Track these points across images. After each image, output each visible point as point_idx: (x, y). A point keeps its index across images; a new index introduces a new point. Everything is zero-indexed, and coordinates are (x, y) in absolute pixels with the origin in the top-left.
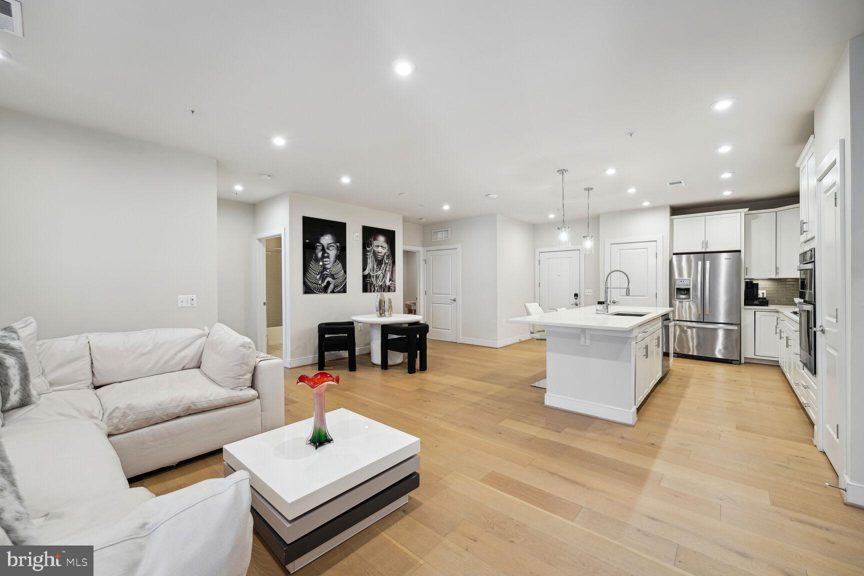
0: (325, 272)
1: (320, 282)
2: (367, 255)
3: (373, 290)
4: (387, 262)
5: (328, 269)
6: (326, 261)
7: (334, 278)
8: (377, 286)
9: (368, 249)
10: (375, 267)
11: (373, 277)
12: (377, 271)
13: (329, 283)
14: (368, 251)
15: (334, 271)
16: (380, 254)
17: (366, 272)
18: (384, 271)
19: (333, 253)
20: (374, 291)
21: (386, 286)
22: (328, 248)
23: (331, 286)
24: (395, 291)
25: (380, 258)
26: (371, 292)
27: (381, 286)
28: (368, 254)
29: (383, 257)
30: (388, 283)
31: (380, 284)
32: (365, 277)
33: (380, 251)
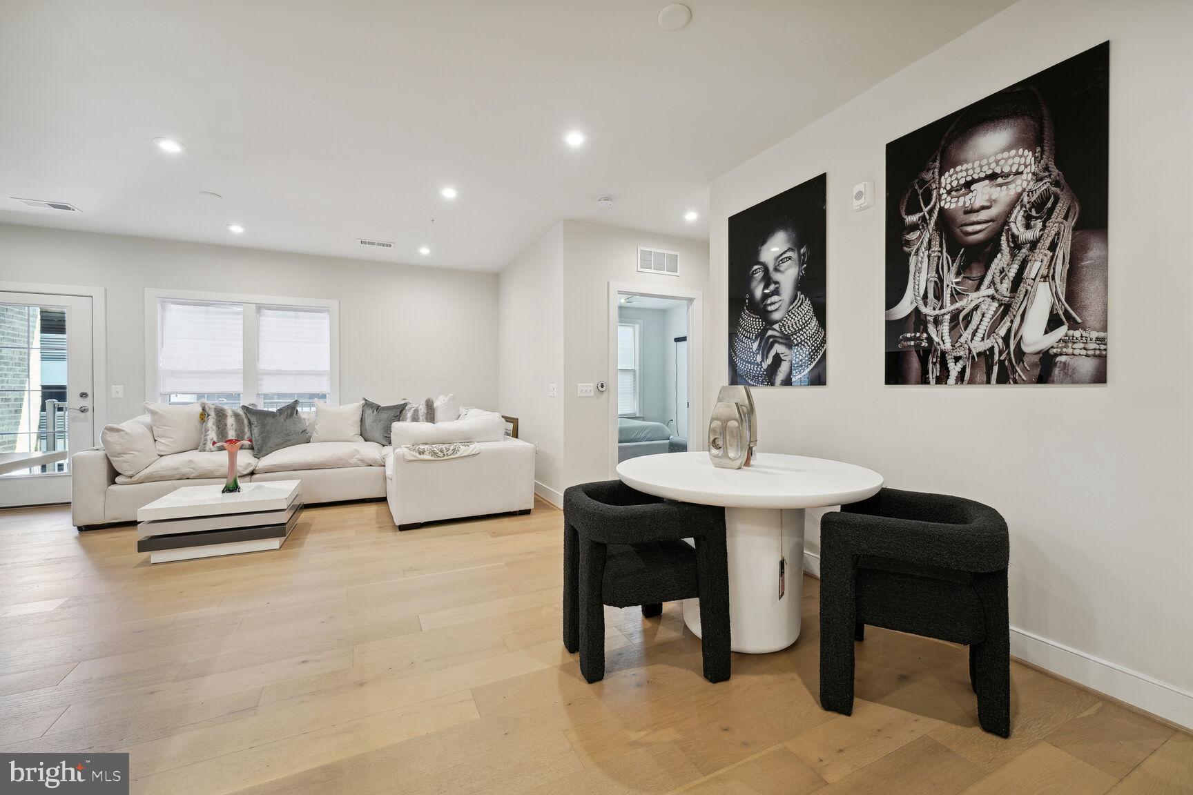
0: (770, 333)
1: (759, 358)
2: (908, 243)
3: (934, 372)
4: (1026, 235)
5: (776, 322)
6: (771, 304)
7: (790, 345)
8: (957, 359)
9: (913, 219)
10: (950, 279)
11: (937, 322)
12: (957, 295)
13: (778, 360)
14: (914, 227)
15: (792, 323)
16: (983, 215)
17: (904, 309)
18: (1005, 287)
19: (788, 277)
20: (942, 379)
21: (1020, 353)
22: (776, 270)
23: (784, 368)
24: (1100, 377)
25: (977, 232)
26: (924, 381)
27: (987, 355)
28: (913, 236)
29: (1003, 223)
30: (1035, 337)
31: (979, 346)
32: (894, 329)
33: (977, 205)
